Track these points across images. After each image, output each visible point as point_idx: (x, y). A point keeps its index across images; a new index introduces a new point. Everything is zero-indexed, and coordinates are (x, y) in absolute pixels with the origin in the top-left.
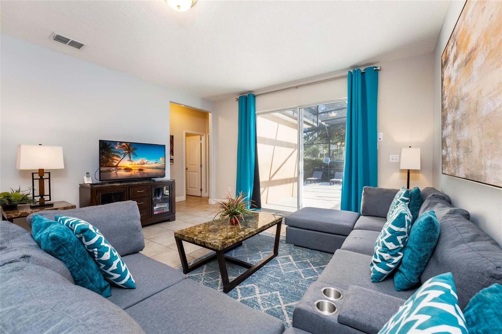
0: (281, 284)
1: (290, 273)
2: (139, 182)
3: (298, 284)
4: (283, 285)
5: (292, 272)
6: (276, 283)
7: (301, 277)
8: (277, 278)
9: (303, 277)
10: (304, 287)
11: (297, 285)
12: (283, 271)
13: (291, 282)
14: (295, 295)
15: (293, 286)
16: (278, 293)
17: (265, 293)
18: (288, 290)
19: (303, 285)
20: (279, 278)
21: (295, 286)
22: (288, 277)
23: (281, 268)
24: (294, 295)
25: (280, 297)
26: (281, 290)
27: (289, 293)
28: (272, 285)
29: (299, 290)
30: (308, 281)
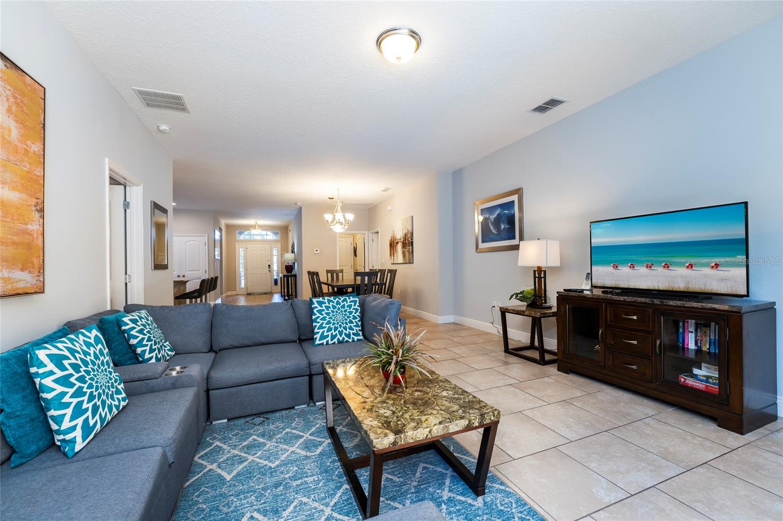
0: (281, 477)
1: (287, 506)
2: (626, 298)
3: (255, 496)
4: (277, 478)
5: (284, 510)
6: (290, 474)
7: (258, 511)
8: (299, 482)
9: (256, 515)
10: (242, 496)
11: (256, 492)
12: (305, 500)
13: (269, 491)
14: (248, 477)
15: (260, 487)
16: (273, 466)
17: (288, 455)
18: (262, 477)
19: (245, 498)
20: (295, 484)
21: (259, 489)
22: (282, 495)
23: (316, 504)
24: (249, 475)
25: (265, 463)
26: (272, 471)
27: (257, 474)
28: (291, 468)
29: (246, 486)
30: (241, 511)
